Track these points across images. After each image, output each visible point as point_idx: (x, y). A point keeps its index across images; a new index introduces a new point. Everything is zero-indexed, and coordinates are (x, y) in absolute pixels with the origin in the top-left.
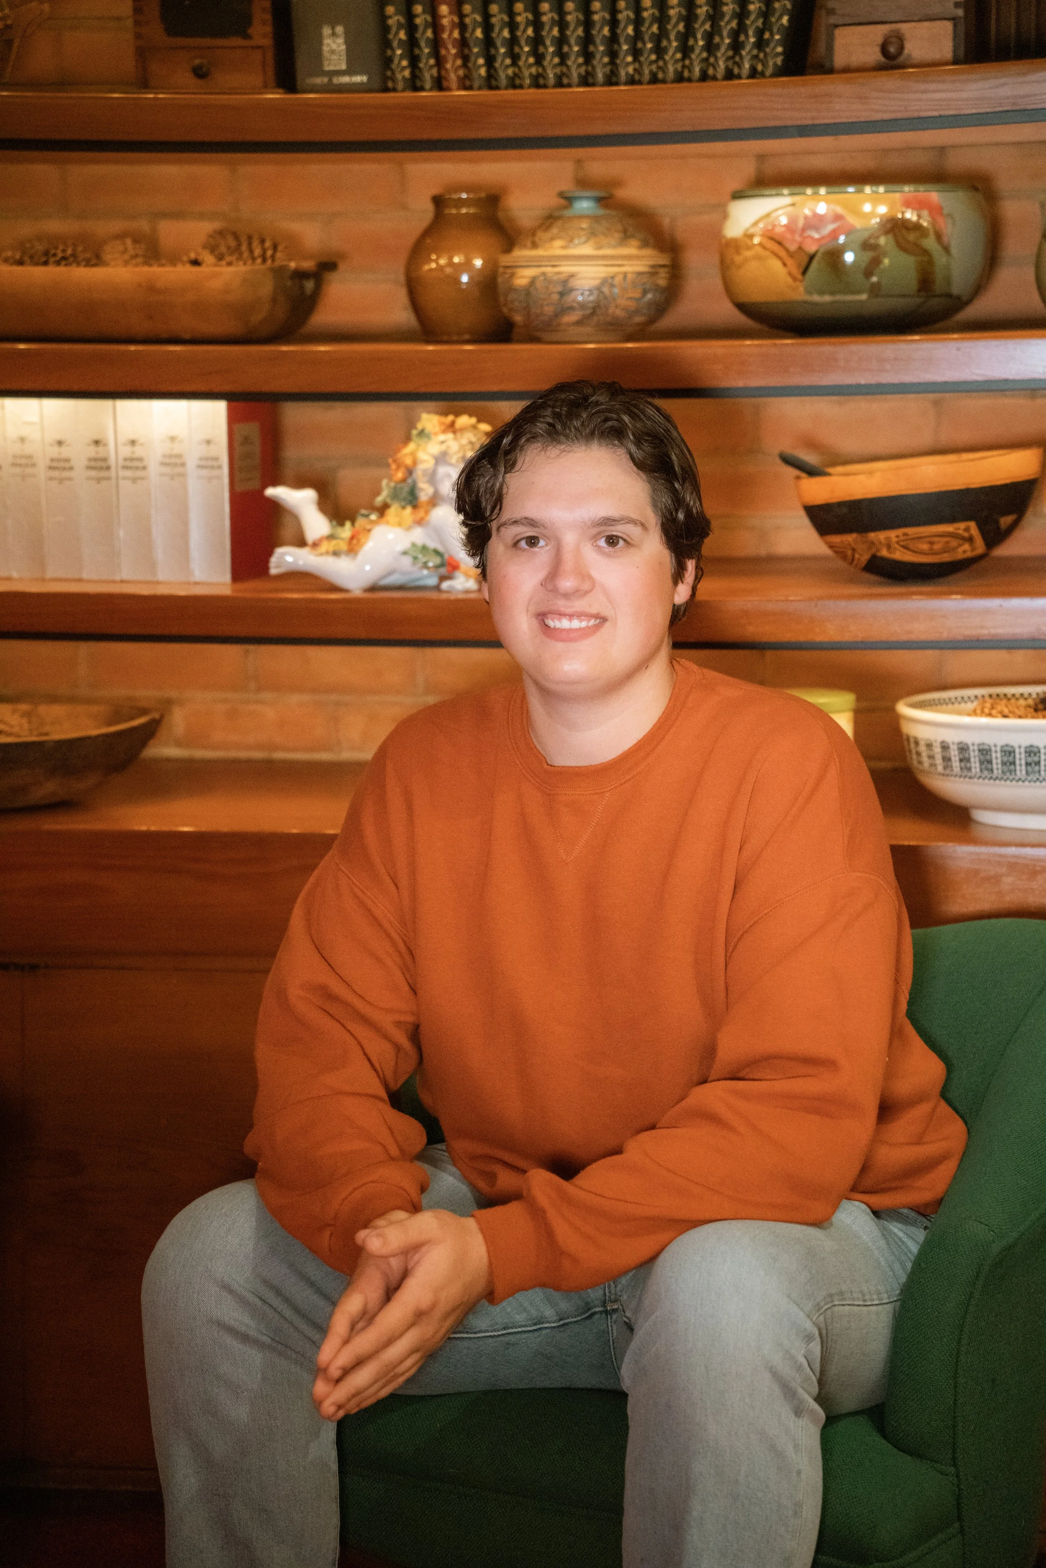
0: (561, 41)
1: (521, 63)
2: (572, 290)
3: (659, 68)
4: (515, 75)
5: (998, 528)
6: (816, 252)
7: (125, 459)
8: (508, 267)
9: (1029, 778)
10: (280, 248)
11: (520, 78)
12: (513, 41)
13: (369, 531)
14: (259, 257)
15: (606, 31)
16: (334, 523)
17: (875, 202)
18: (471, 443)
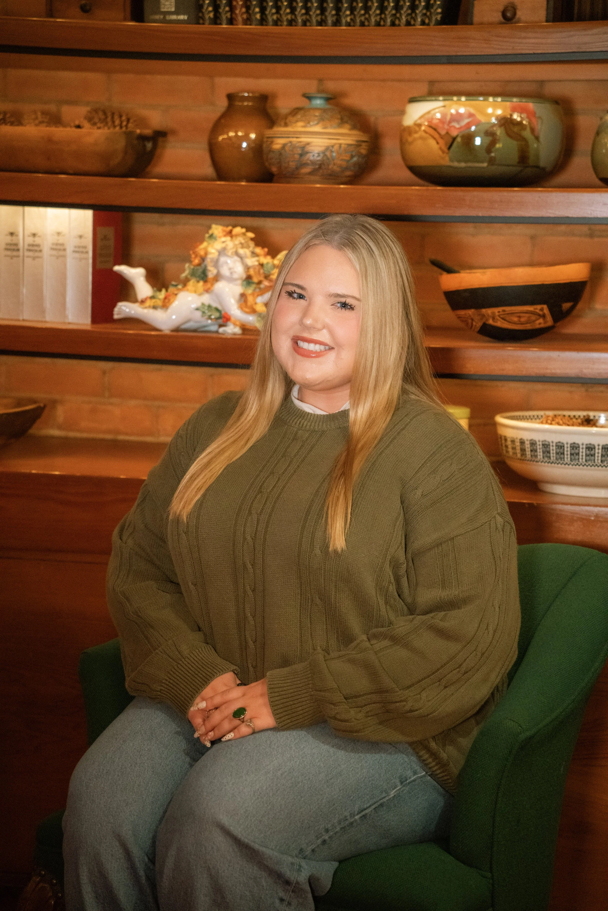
1: (282, 12)
2: (307, 153)
3: (366, 19)
4: (278, 19)
5: (562, 310)
6: (457, 136)
7: (29, 245)
8: (268, 138)
9: (572, 463)
10: (131, 121)
13: (176, 295)
14: (118, 125)
16: (155, 289)
17: (495, 108)
18: (241, 243)
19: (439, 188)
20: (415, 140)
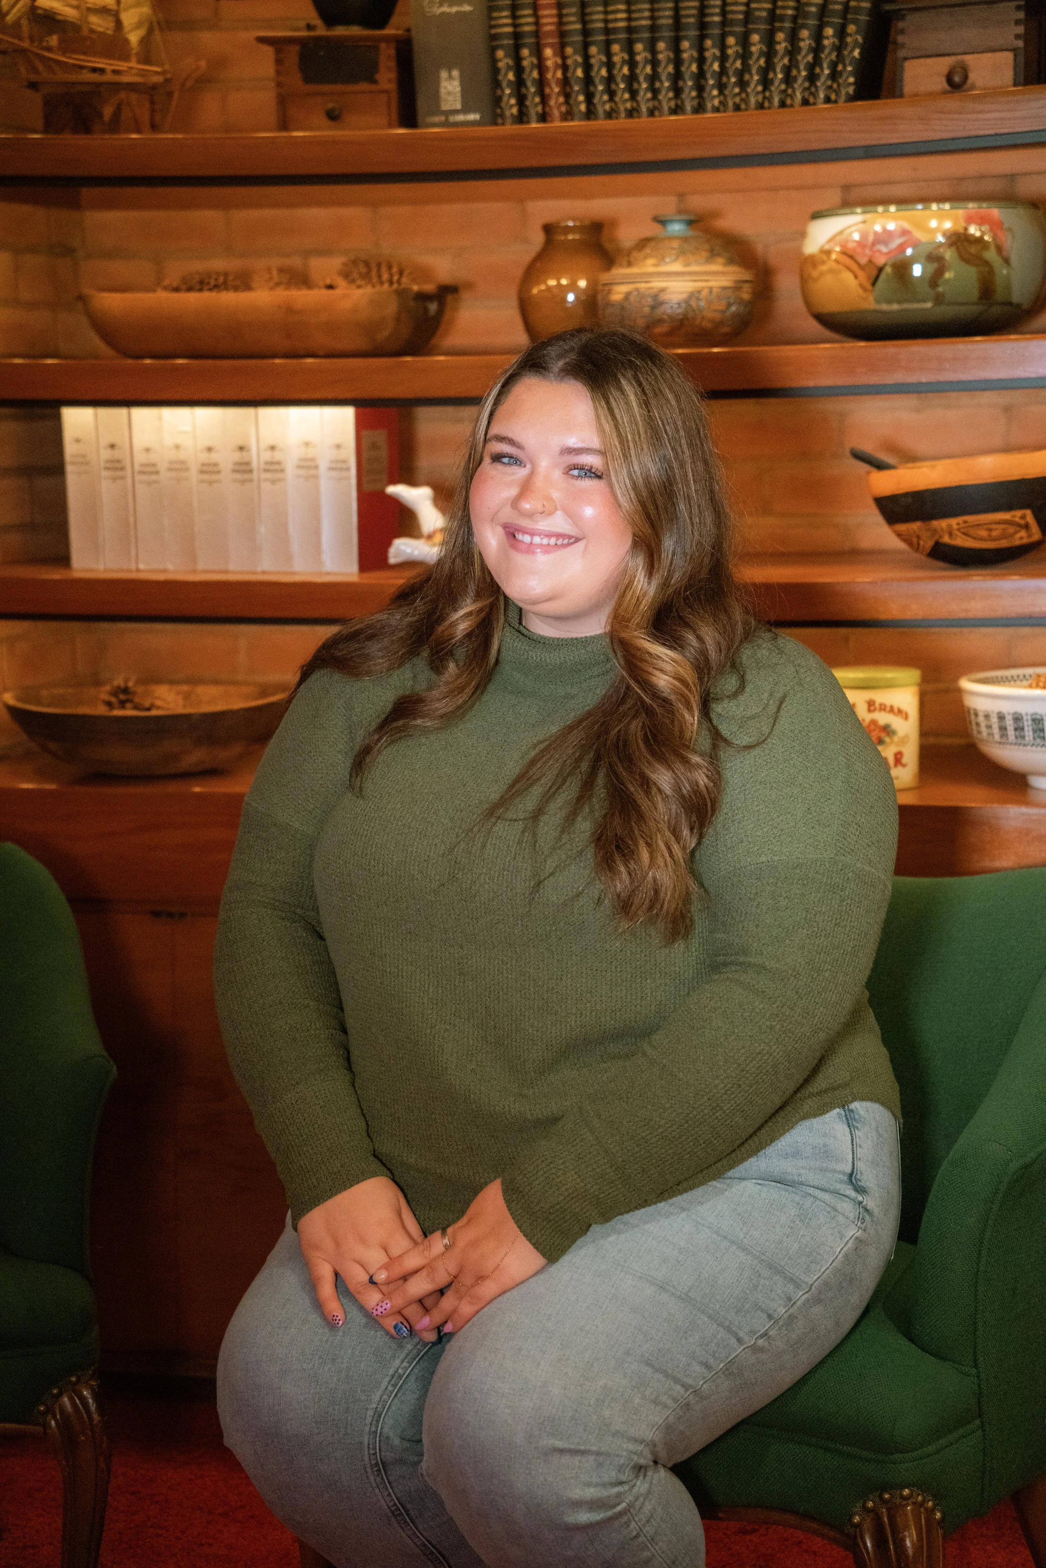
0: (654, 78)
1: (617, 99)
3: (742, 100)
4: (612, 109)
6: (885, 265)
7: (267, 463)
8: (604, 285)
10: (406, 274)
11: (616, 111)
12: (610, 80)
14: (386, 281)
15: (694, 68)
17: (941, 217)
19: (862, 344)
20: (822, 274)
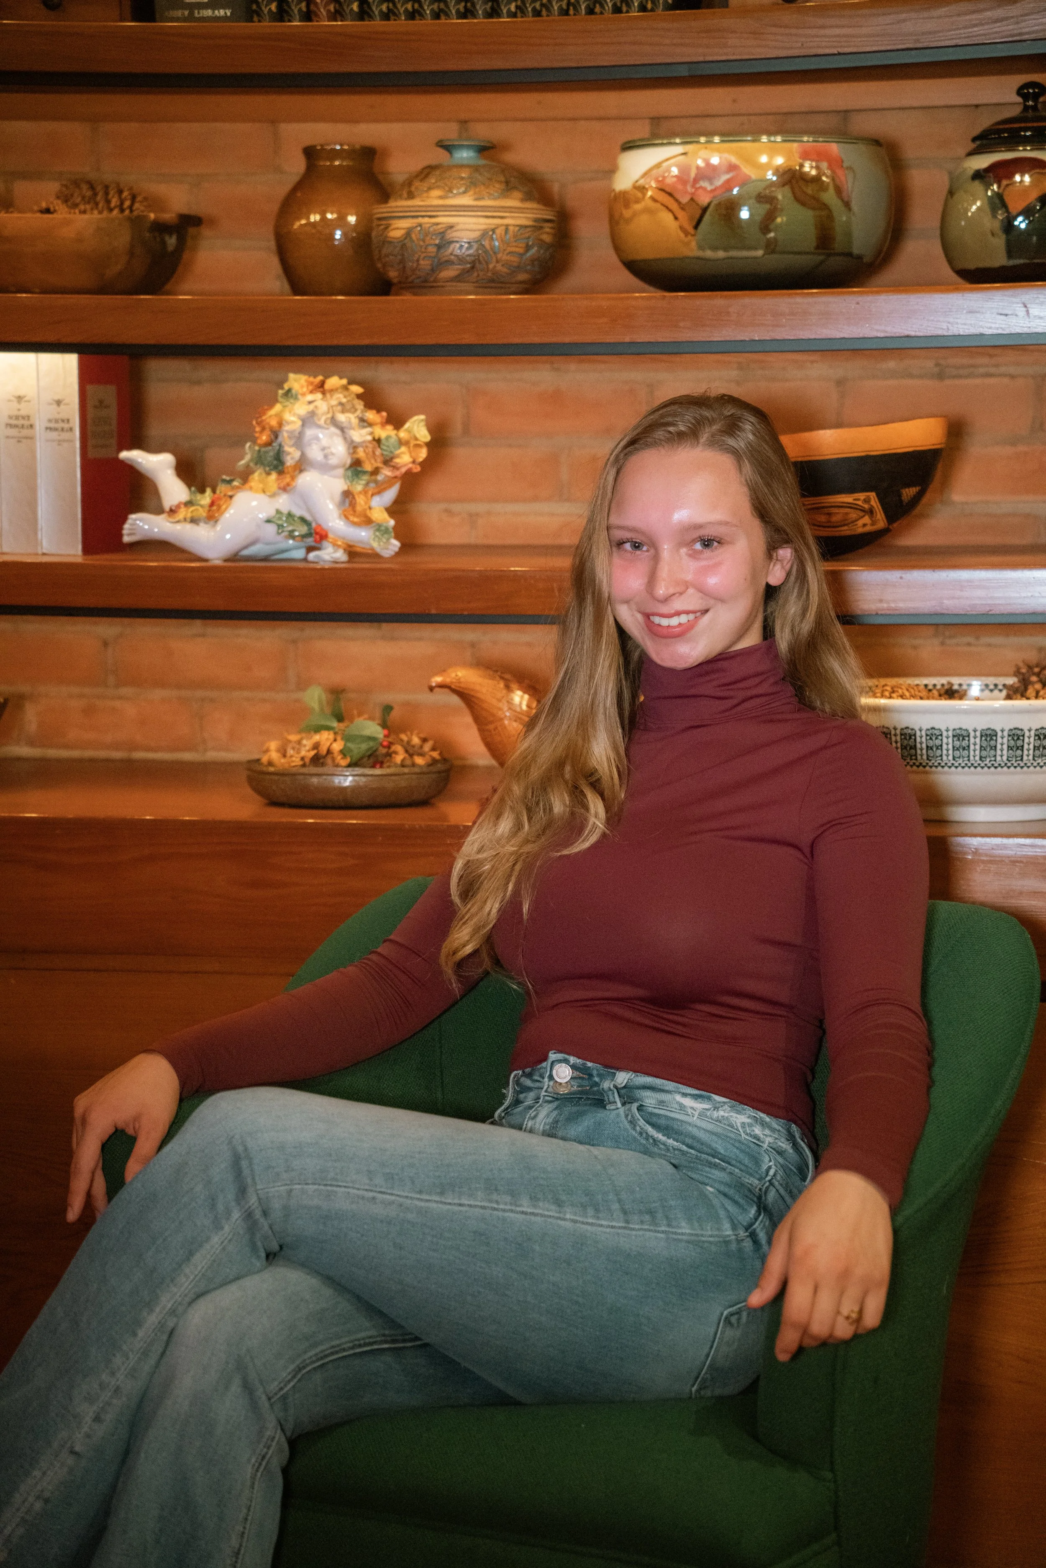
2: (450, 242)
4: (389, 9)
5: (901, 501)
6: (709, 205)
8: (379, 219)
10: (139, 199)
11: (394, 14)
13: (231, 497)
14: (115, 207)
16: (193, 489)
17: (772, 154)
18: (341, 404)
19: (685, 294)
20: (635, 214)
